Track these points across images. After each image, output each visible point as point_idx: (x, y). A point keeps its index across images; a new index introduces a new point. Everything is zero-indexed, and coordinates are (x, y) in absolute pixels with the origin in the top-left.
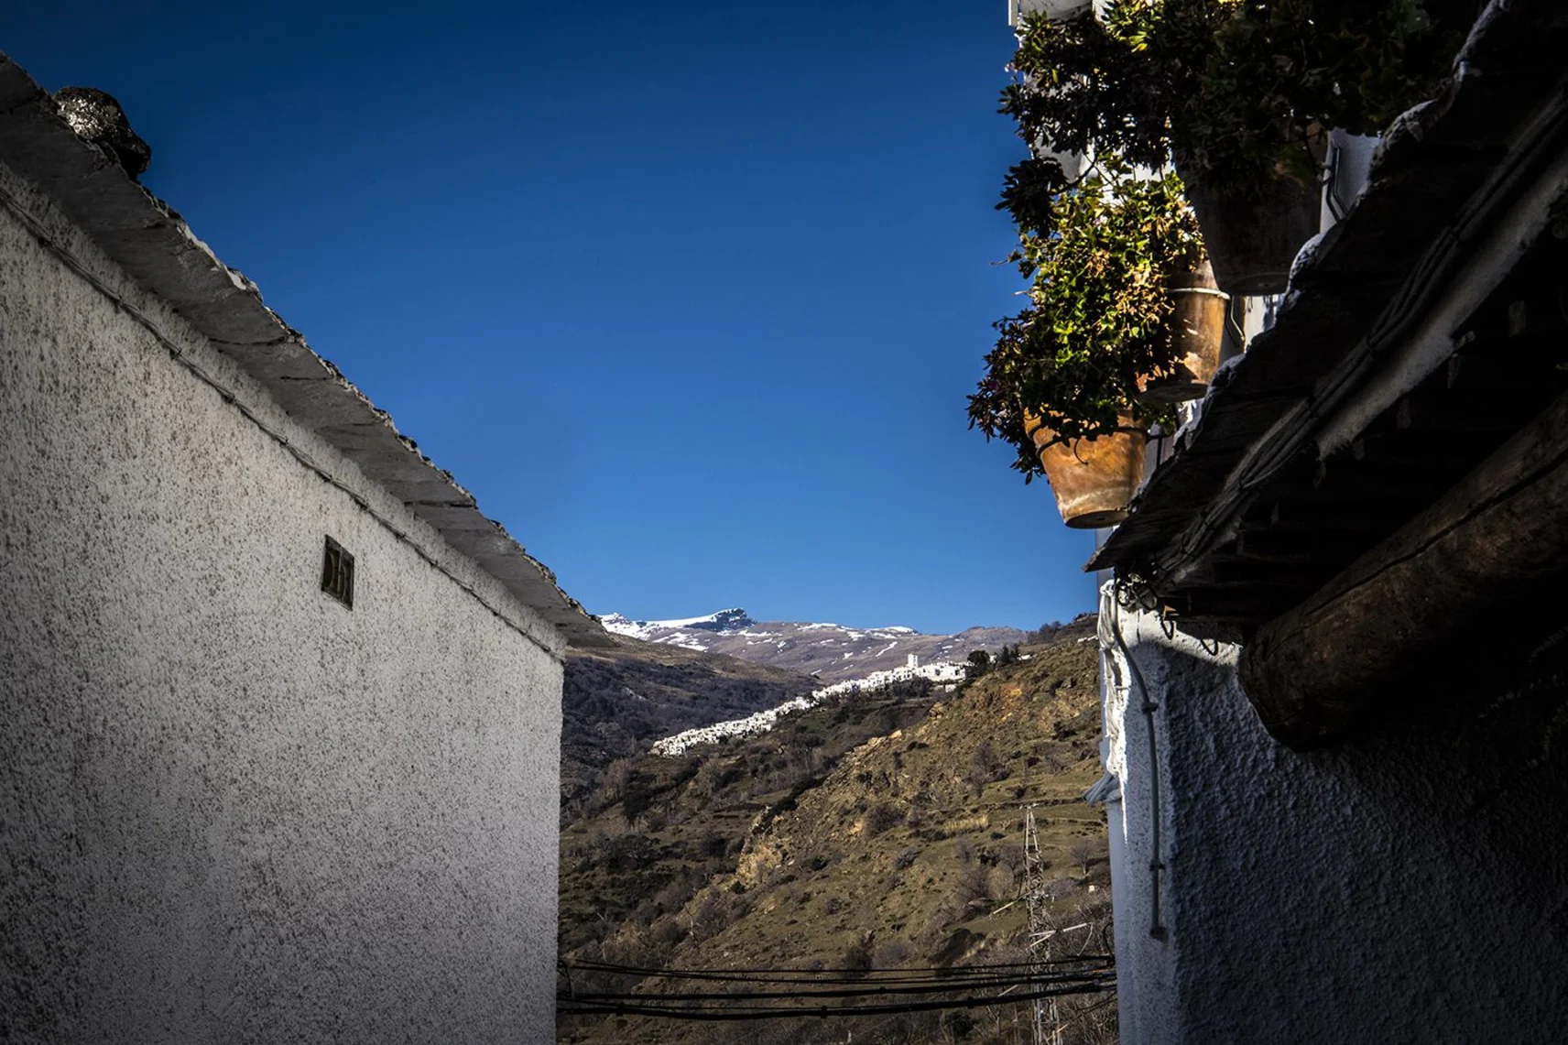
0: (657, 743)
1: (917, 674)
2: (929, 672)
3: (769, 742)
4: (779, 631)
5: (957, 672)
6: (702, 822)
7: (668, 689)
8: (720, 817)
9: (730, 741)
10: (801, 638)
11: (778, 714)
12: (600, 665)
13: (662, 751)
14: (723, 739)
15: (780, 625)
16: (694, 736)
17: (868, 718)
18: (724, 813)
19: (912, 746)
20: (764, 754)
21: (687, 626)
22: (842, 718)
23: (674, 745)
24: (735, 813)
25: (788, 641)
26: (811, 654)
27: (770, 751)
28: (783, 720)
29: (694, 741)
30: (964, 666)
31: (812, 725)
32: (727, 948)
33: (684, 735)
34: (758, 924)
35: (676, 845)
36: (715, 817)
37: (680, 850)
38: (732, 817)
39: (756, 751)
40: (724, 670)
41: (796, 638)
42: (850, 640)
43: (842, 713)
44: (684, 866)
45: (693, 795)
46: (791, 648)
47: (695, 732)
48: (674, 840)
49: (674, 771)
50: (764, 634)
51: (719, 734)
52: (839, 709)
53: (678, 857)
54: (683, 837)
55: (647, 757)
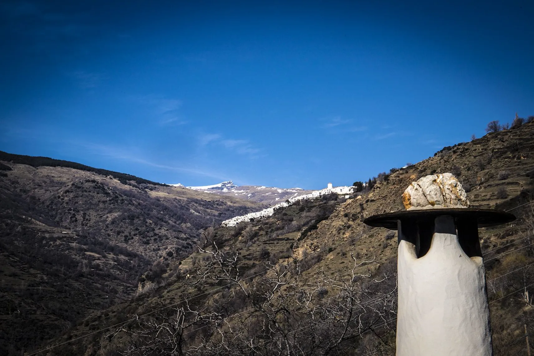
0: (224, 222)
1: (333, 191)
2: (338, 190)
3: (271, 220)
4: (248, 190)
5: (350, 190)
6: (259, 246)
7: (209, 211)
8: (267, 243)
9: (255, 220)
10: (258, 192)
11: (274, 209)
12: (179, 201)
13: (226, 225)
14: (252, 220)
15: (248, 187)
16: (240, 219)
17: (314, 209)
18: (268, 242)
19: (367, 201)
20: (270, 225)
21: (209, 189)
22: (302, 210)
23: (232, 222)
24: (272, 242)
25: (252, 194)
26: (262, 199)
27: (273, 223)
28: (277, 211)
29: (239, 221)
30: (352, 188)
31: (289, 213)
32: (315, 274)
33: (234, 219)
34: (327, 264)
35: (249, 255)
36: (264, 244)
37: (250, 257)
38: (272, 243)
39: (266, 224)
40: (231, 202)
41: (256, 192)
42: (278, 193)
43: (302, 208)
44: (254, 263)
45: (241, 242)
46: (253, 196)
47: (239, 217)
48: (248, 253)
49: (233, 233)
50: (242, 191)
51: (250, 218)
52: (300, 206)
53: (250, 259)
54: (251, 252)
55: (220, 227)
